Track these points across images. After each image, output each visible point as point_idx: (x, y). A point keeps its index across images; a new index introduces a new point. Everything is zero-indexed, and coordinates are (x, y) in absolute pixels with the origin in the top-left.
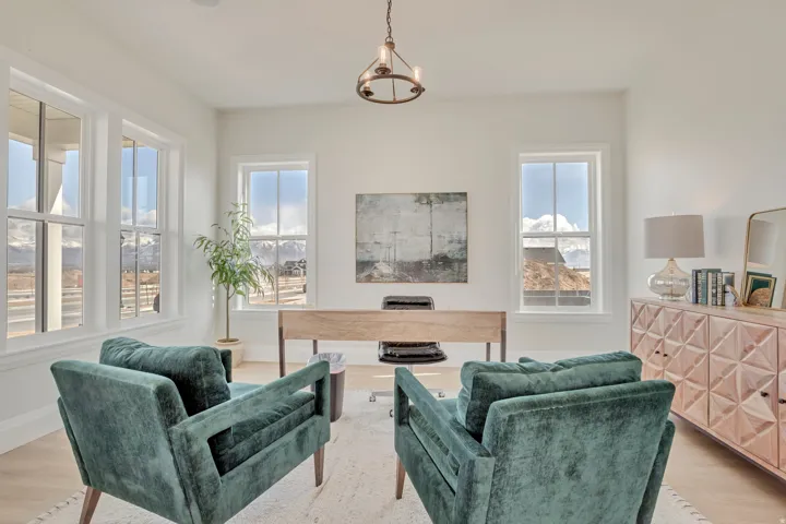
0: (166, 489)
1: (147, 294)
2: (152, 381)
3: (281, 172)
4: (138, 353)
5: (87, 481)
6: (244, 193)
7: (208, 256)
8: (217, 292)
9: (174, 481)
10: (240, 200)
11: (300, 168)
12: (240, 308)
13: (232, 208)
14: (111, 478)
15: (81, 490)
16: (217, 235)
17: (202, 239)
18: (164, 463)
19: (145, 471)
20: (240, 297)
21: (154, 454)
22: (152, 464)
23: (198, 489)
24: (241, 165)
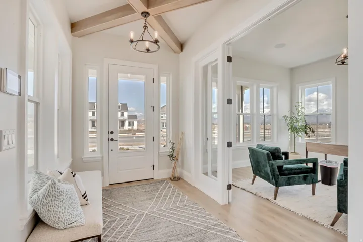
0: (268, 174)
1: (269, 134)
2: (266, 152)
3: (319, 87)
4: (264, 147)
5: (253, 173)
6: (302, 97)
7: (287, 122)
8: (291, 135)
9: (270, 174)
10: (300, 101)
11: (328, 84)
12: (300, 141)
13: (297, 104)
14: (258, 172)
15: (253, 175)
16: (291, 115)
17: (285, 117)
18: (268, 169)
19: (264, 171)
20: (300, 137)
21: (266, 167)
22: (266, 169)
23: (274, 176)
24: (300, 87)
